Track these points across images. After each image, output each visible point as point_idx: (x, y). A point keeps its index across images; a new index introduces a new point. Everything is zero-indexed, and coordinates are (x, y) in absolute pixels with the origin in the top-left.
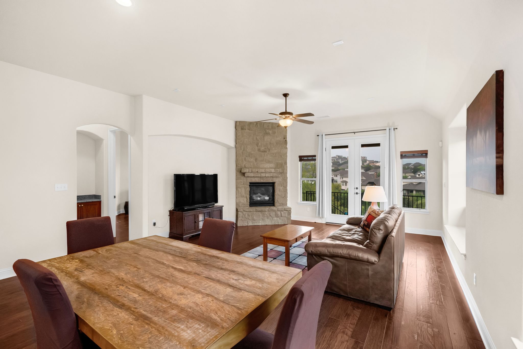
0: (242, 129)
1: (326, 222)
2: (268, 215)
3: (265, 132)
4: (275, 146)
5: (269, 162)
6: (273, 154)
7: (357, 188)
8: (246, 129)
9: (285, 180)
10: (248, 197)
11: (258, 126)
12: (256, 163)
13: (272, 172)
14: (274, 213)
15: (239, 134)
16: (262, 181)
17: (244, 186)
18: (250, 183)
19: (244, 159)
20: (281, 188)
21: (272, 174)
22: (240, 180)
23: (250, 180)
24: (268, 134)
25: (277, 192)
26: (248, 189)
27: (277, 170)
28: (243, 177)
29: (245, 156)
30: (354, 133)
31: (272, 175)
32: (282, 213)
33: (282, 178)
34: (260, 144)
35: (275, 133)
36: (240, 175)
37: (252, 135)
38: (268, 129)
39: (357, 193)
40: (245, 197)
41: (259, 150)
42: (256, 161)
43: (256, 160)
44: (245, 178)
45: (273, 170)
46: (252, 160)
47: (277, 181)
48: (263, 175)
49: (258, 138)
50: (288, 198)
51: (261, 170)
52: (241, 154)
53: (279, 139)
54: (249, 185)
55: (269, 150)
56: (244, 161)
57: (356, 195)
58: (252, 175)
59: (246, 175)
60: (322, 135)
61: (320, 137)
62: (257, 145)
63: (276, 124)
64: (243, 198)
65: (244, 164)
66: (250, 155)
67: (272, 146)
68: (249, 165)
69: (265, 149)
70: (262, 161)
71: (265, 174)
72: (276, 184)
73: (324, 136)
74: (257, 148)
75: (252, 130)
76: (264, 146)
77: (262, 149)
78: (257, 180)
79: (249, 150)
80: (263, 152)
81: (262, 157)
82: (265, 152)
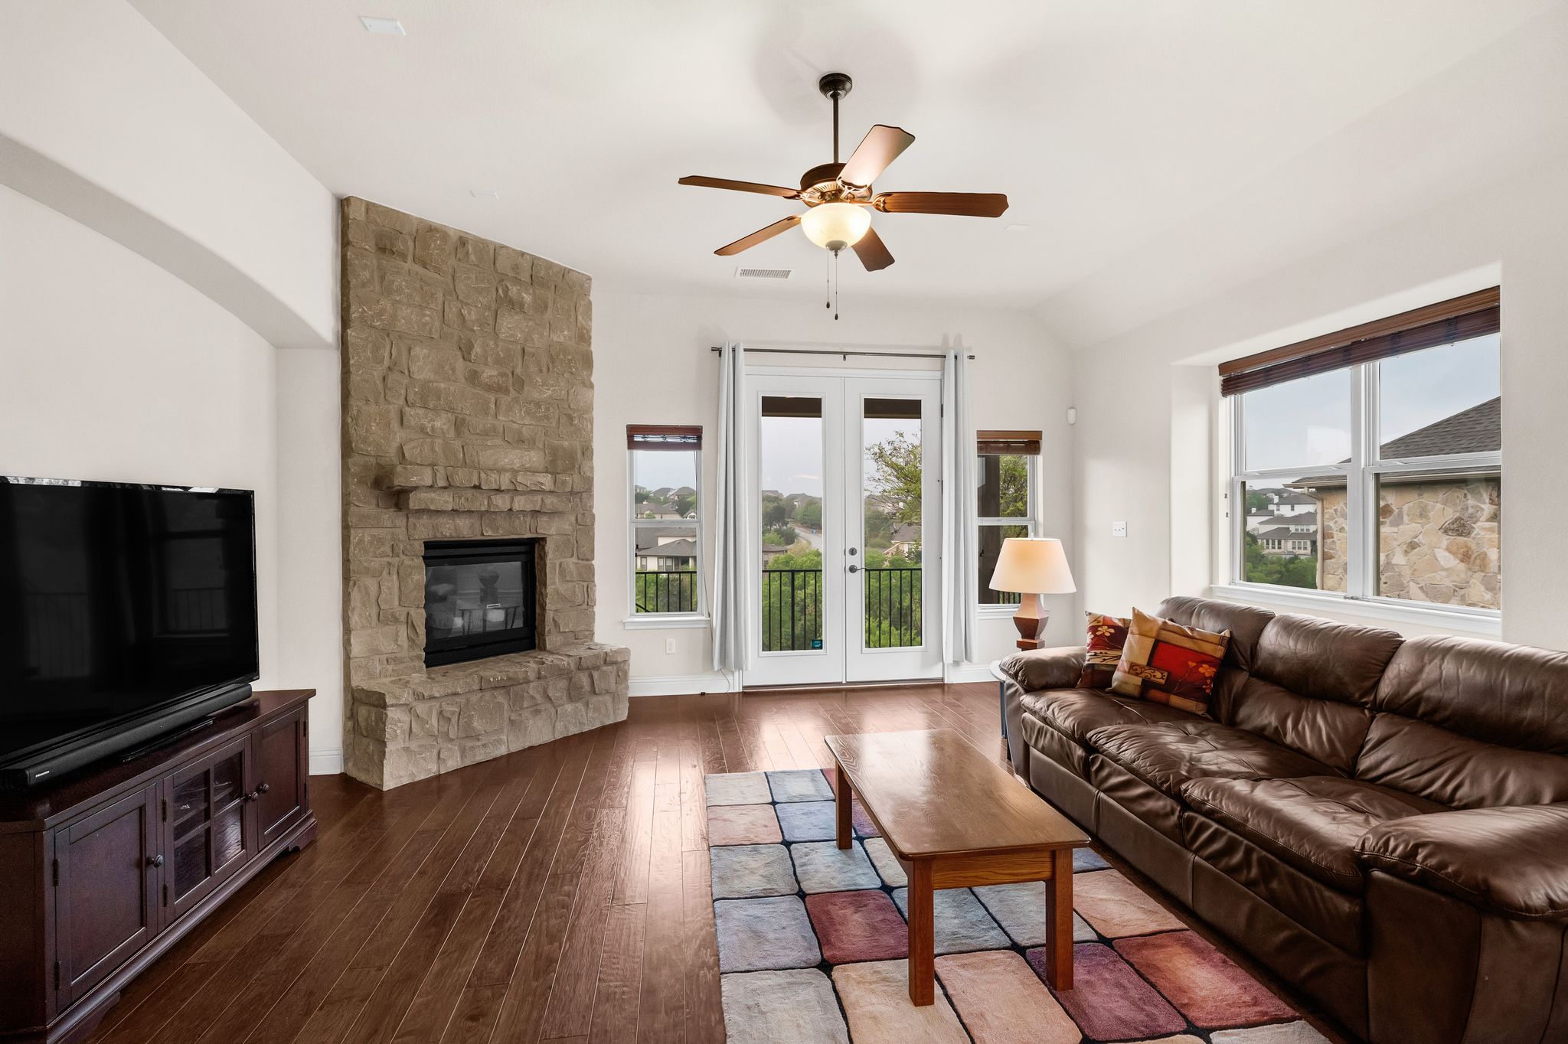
0: (382, 249)
1: (744, 687)
2: (539, 698)
3: (500, 291)
4: (545, 370)
5: (520, 441)
6: (538, 405)
7: (853, 552)
8: (403, 256)
9: (585, 526)
10: (419, 617)
11: (467, 253)
12: (457, 444)
13: (543, 491)
14: (563, 684)
15: (366, 274)
16: (490, 534)
17: (395, 560)
18: (429, 545)
19: (394, 416)
20: (571, 562)
21: (538, 498)
22: (375, 532)
23: (425, 530)
24: (514, 305)
25: (554, 585)
26: (419, 576)
27: (564, 483)
28: (388, 516)
29: (402, 402)
30: (845, 354)
31: (536, 502)
32: (596, 675)
33: (573, 519)
34: (477, 349)
35: (546, 308)
36: (374, 501)
37: (440, 296)
38: (517, 281)
39: (853, 569)
40: (403, 618)
41: (473, 377)
42: (458, 433)
43: (459, 425)
44: (401, 521)
45: (547, 481)
46: (438, 424)
47: (553, 531)
48: (501, 502)
49: (471, 315)
50: (596, 609)
51: (492, 480)
52: (380, 386)
53: (562, 339)
54: (424, 558)
55: (520, 384)
56: (395, 424)
57: (849, 574)
58: (445, 501)
59: (415, 501)
60: (734, 350)
61: (727, 354)
62: (465, 350)
63: (550, 265)
64: (390, 629)
65: (395, 445)
66: (427, 397)
67: (533, 369)
68: (426, 448)
69: (502, 375)
70: (486, 433)
71: (507, 497)
72: (550, 547)
73: (741, 355)
74: (460, 364)
75: (437, 270)
76: (498, 362)
77: (489, 373)
78: (464, 529)
79: (422, 371)
80: (489, 388)
81: (487, 414)
82: (501, 389)
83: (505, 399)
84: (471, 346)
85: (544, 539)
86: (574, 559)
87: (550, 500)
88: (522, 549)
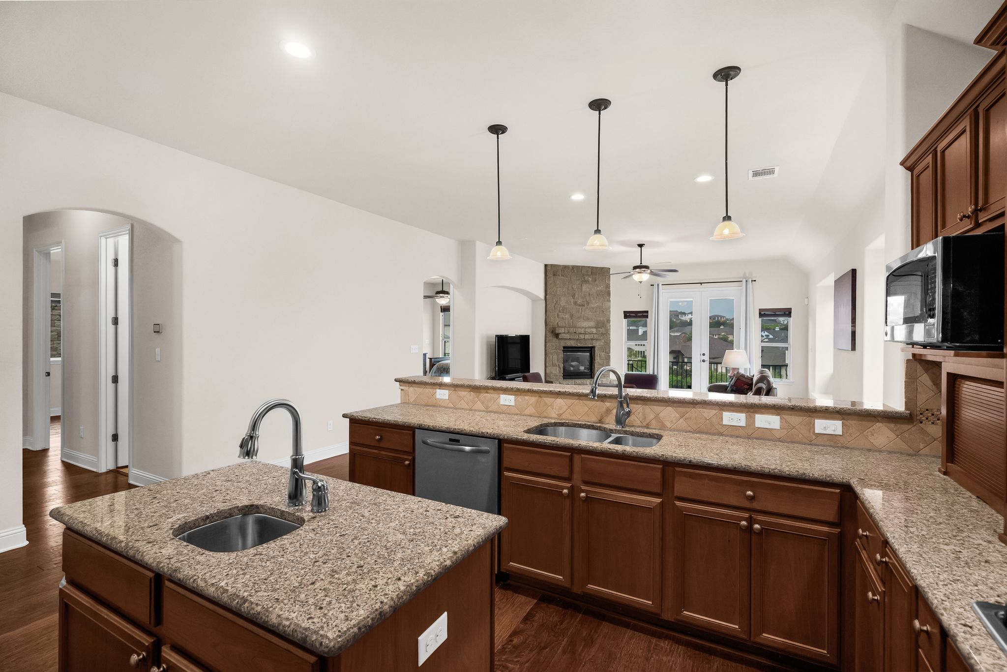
0: (555, 275)
3: (583, 279)
4: (595, 298)
5: (588, 319)
6: (593, 308)
7: (704, 355)
8: (559, 275)
9: (607, 344)
10: (562, 365)
11: (574, 270)
12: (571, 321)
13: (593, 333)
15: (551, 282)
16: (579, 345)
17: (556, 351)
18: (564, 347)
19: (556, 315)
20: (603, 354)
22: (552, 344)
23: (563, 344)
24: (587, 282)
25: (598, 360)
26: (561, 355)
27: (599, 331)
28: (555, 339)
29: (558, 311)
30: (701, 283)
31: (592, 336)
33: (603, 341)
35: (596, 281)
36: (552, 336)
37: (567, 284)
38: (587, 275)
39: (704, 361)
40: (558, 366)
41: (575, 303)
42: (571, 318)
43: (572, 316)
44: (558, 341)
45: (594, 330)
46: (567, 316)
47: (597, 345)
48: (582, 337)
49: (575, 287)
51: (580, 331)
52: (553, 308)
53: (601, 289)
54: (563, 351)
55: (588, 303)
56: (557, 317)
57: (702, 363)
58: (567, 336)
59: (560, 336)
60: (658, 285)
61: (656, 286)
62: (573, 296)
63: (597, 268)
64: (555, 368)
65: (556, 322)
66: (564, 310)
67: (592, 299)
68: (563, 323)
69: (583, 301)
70: (579, 318)
71: (583, 335)
72: (596, 349)
73: (660, 286)
74: (572, 300)
75: (567, 277)
76: (582, 298)
77: (580, 301)
78: (572, 343)
79: (563, 303)
80: (580, 305)
81: (579, 313)
82: (583, 305)
83: (584, 308)
84: (575, 295)
85: (595, 347)
86: (604, 353)
87: (595, 336)
88: (589, 349)
